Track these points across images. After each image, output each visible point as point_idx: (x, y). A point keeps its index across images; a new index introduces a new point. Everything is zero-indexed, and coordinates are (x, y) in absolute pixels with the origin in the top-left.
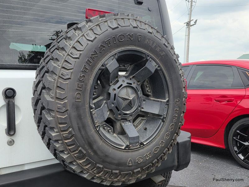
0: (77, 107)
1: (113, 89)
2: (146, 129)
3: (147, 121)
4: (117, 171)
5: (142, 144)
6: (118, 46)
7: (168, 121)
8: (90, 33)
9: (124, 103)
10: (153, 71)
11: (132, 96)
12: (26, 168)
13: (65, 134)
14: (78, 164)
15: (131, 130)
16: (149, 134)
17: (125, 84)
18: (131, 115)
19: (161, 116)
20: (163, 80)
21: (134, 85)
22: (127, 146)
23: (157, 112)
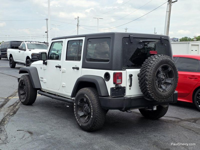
0: (153, 80)
1: (159, 75)
2: (166, 87)
3: (167, 85)
4: (160, 97)
5: (166, 91)
6: (162, 65)
7: (173, 85)
8: (156, 62)
9: (162, 80)
10: (170, 70)
11: (164, 78)
12: (132, 96)
13: (150, 86)
14: (152, 94)
15: (164, 87)
16: (167, 88)
17: (162, 74)
18: (163, 83)
19: (171, 83)
20: (172, 73)
21: (164, 74)
22: (163, 91)
23: (170, 82)
